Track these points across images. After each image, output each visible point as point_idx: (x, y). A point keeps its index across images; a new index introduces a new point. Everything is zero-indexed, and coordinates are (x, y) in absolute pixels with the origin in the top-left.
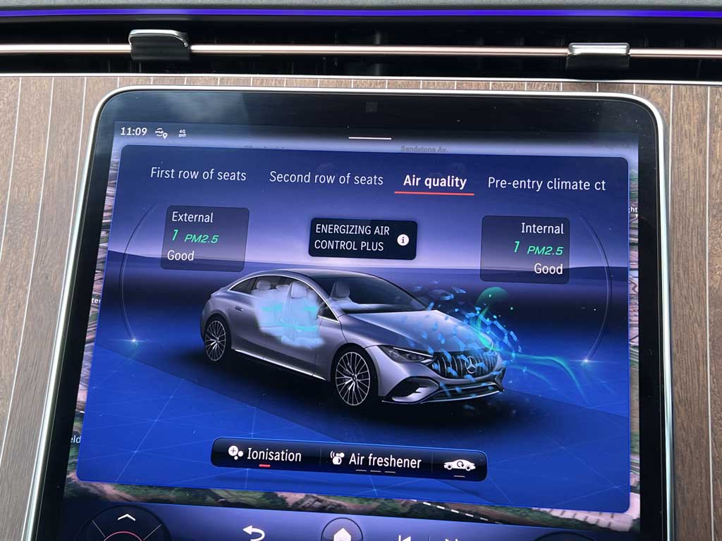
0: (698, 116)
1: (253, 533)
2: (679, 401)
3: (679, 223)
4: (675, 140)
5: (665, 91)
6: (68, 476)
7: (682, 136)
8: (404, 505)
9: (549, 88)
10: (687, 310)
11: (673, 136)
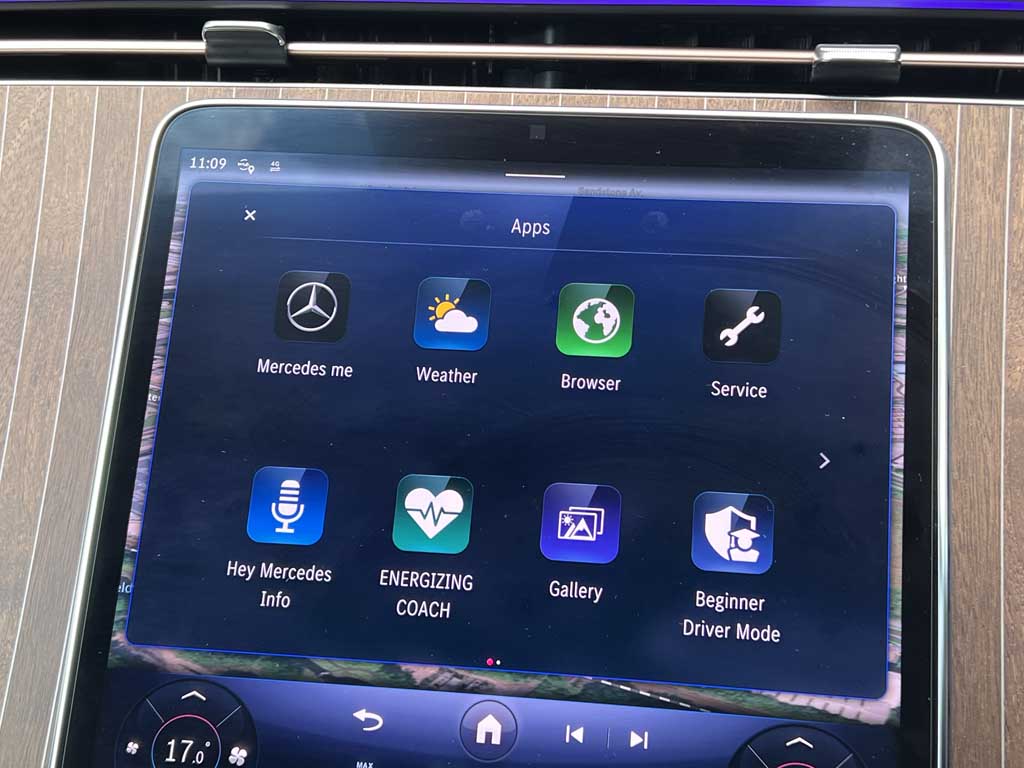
0: (995, 149)
1: (366, 719)
2: (960, 547)
3: (965, 298)
4: (963, 183)
5: (949, 113)
6: (114, 639)
7: (972, 176)
8: (574, 685)
9: (788, 107)
10: (974, 420)
11: (959, 177)
